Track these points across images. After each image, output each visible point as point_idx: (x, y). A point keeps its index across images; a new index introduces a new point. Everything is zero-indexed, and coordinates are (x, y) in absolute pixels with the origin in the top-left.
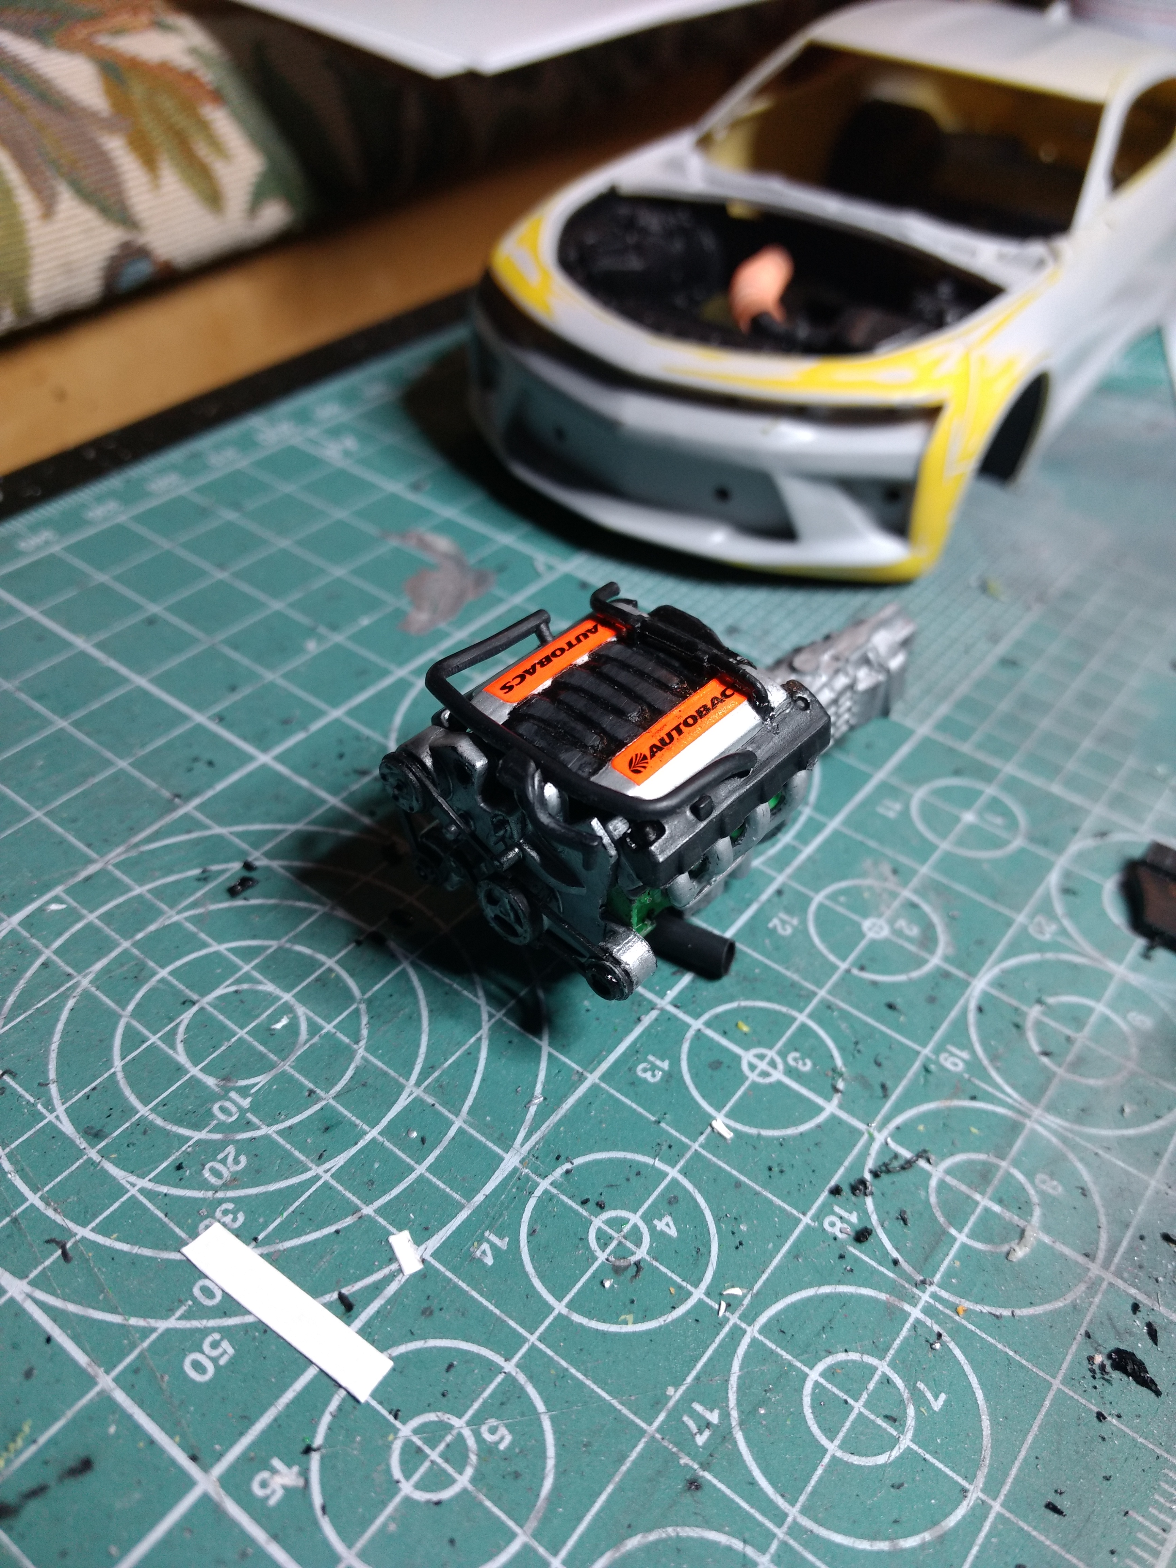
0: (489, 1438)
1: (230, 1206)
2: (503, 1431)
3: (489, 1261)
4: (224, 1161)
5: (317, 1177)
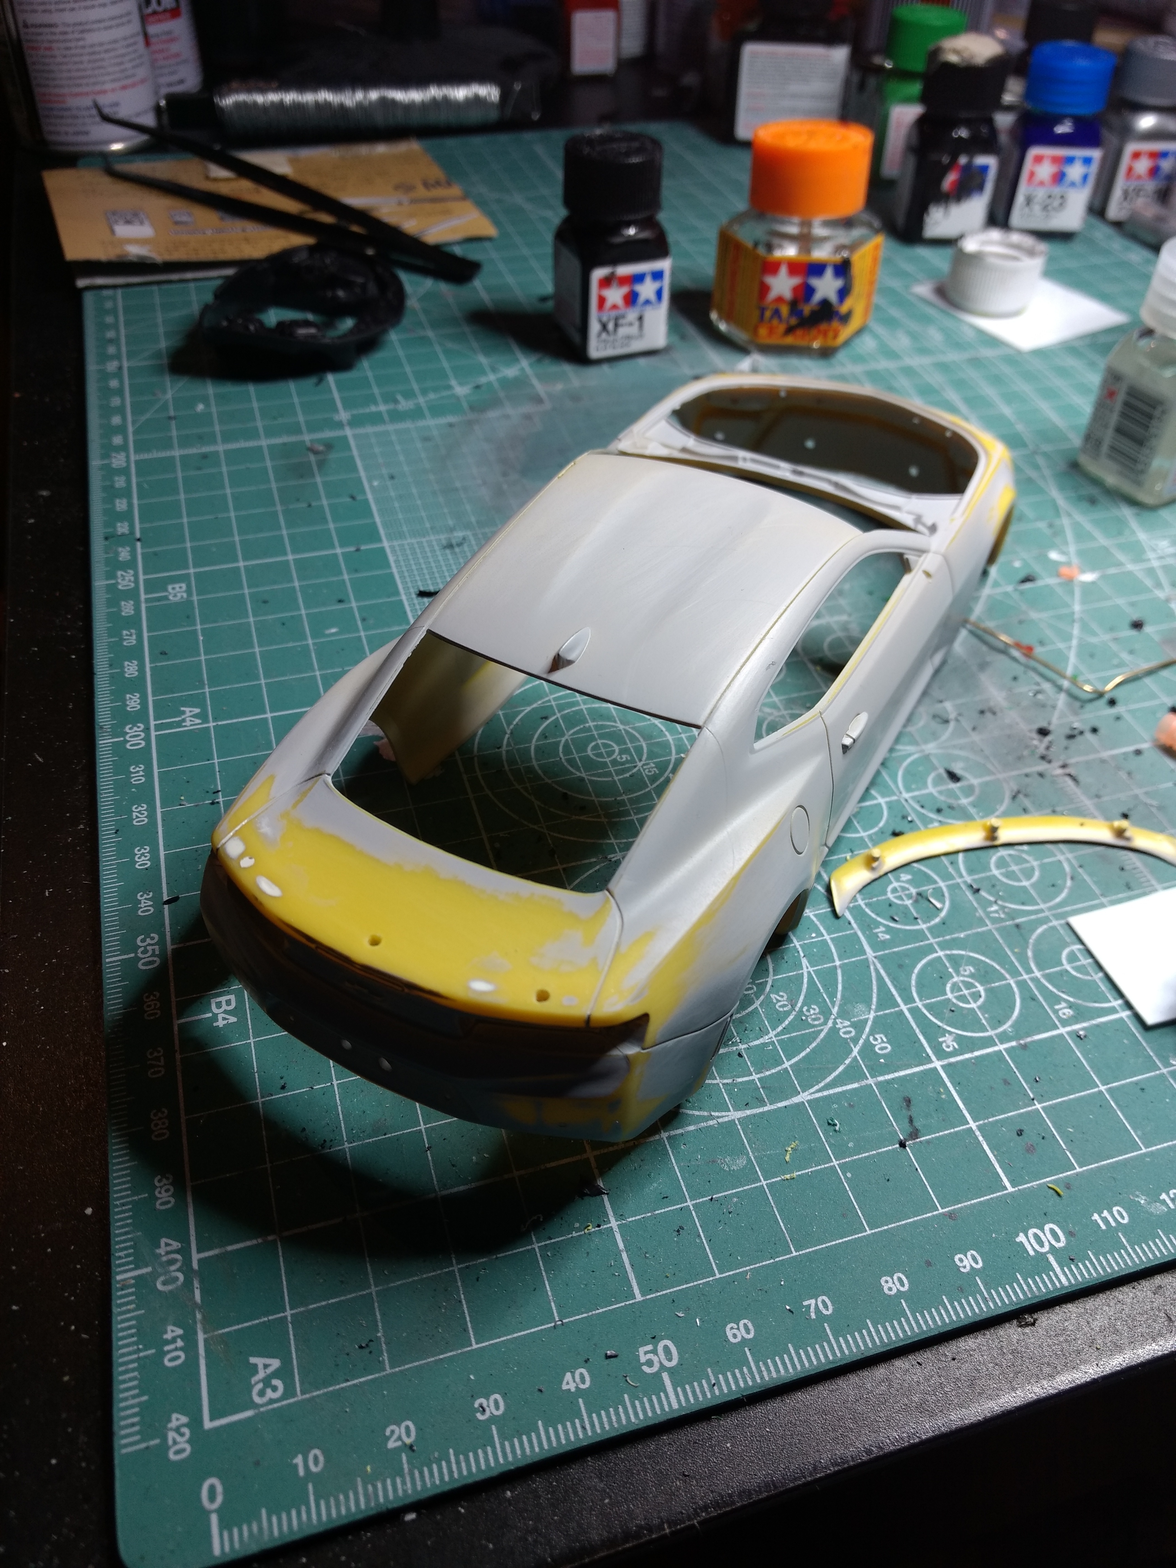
0: (966, 973)
1: (805, 1009)
2: (967, 968)
3: (888, 937)
4: (778, 1001)
5: (809, 973)
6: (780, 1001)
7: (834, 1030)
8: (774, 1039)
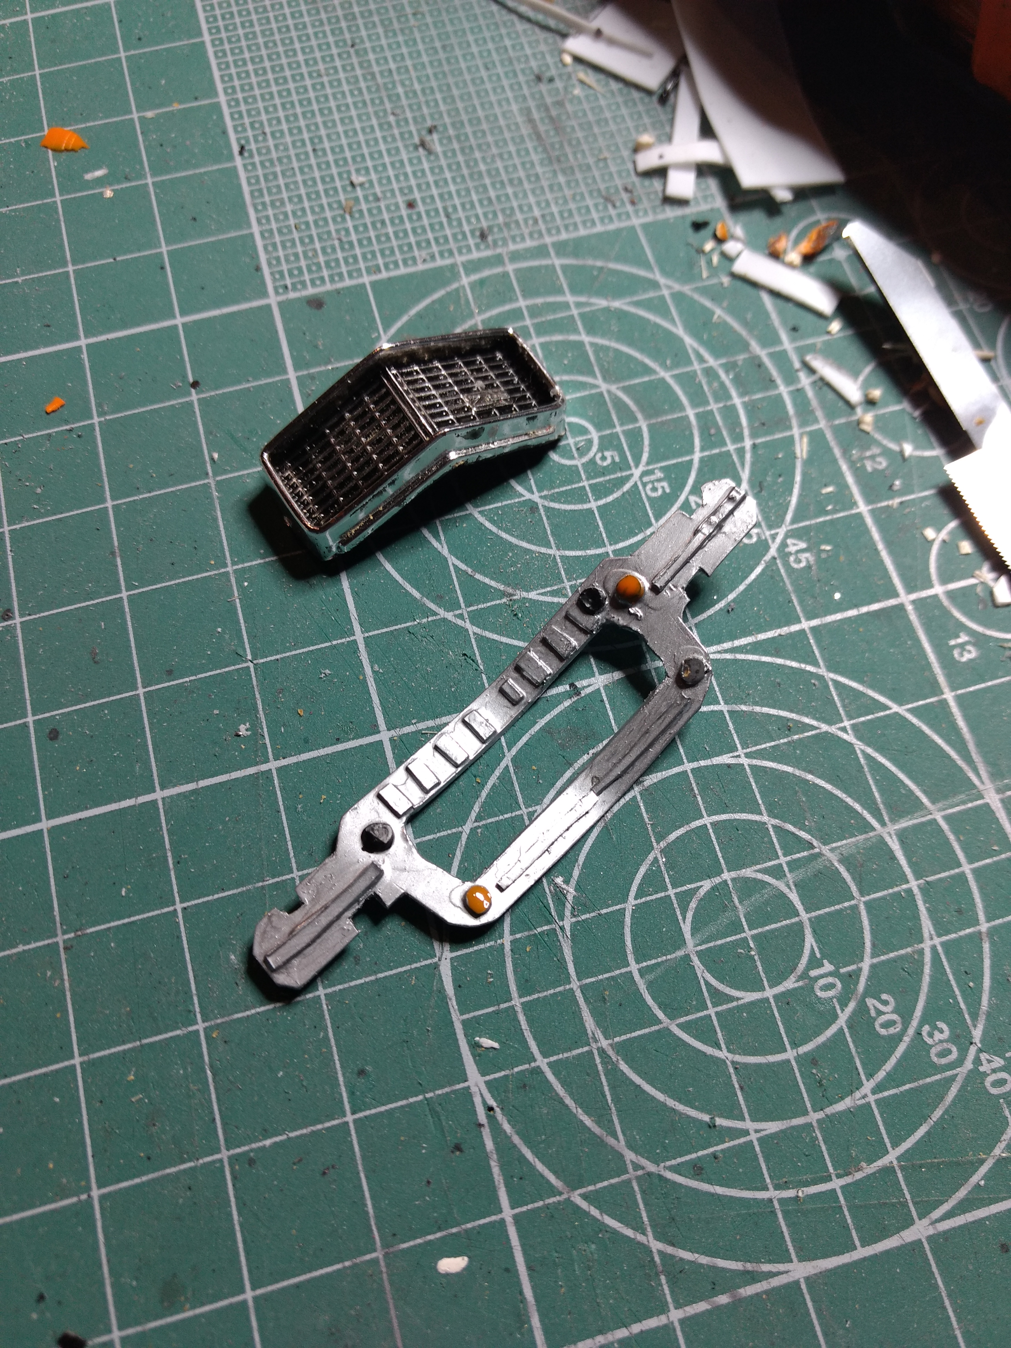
4: (880, 1013)
5: (934, 948)
6: (884, 1013)
7: (976, 1076)
8: (871, 1099)
